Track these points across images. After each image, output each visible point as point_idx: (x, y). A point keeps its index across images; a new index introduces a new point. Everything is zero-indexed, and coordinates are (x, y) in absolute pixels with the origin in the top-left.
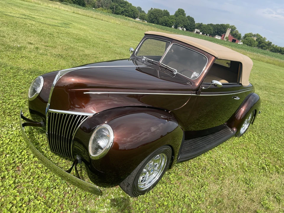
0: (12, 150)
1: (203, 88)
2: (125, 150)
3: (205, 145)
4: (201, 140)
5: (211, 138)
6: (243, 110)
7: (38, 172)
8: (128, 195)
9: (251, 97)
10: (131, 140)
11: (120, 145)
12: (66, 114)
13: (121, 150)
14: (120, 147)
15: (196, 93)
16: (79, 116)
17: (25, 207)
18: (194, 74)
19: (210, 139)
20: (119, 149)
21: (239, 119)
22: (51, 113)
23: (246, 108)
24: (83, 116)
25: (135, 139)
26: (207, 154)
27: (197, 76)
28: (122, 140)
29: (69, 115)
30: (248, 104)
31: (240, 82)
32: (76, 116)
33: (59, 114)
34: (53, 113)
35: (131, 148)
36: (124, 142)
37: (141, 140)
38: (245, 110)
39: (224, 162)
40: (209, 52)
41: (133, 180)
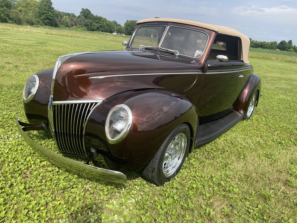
0: (14, 158)
1: (209, 65)
2: (144, 131)
3: (218, 128)
4: (213, 124)
5: (222, 122)
7: (49, 175)
9: (252, 78)
10: (147, 120)
11: (138, 126)
12: (73, 104)
13: (140, 131)
14: (139, 128)
15: (203, 72)
16: (88, 104)
17: (43, 209)
18: (197, 52)
19: (220, 122)
20: (138, 131)
21: (244, 101)
22: (55, 106)
23: (249, 90)
24: (92, 104)
25: (151, 119)
26: (222, 138)
27: (200, 54)
28: (139, 120)
30: (250, 85)
31: (242, 60)
32: (84, 104)
33: (64, 105)
34: (58, 106)
35: (149, 130)
36: (142, 122)
37: (156, 120)
38: (248, 92)
39: (240, 142)
40: (208, 28)
41: (158, 163)
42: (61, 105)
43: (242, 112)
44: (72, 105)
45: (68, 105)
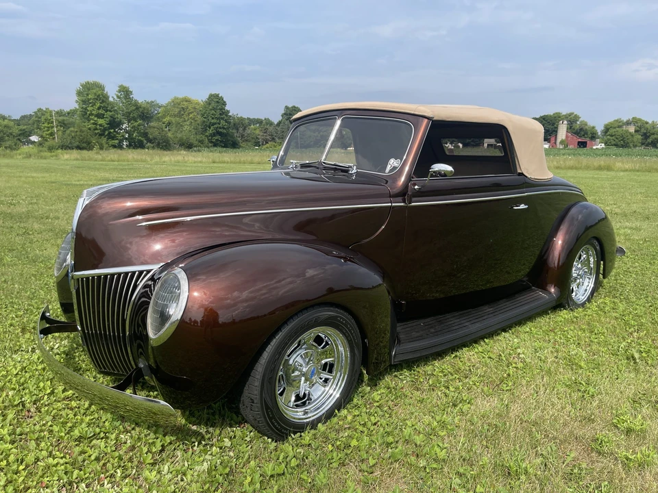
1: (416, 187)
6: (559, 242)
8: (266, 438)
15: (404, 202)
16: (134, 273)
18: (391, 163)
20: (220, 322)
22: (78, 279)
24: (141, 272)
26: (479, 347)
31: (519, 171)
32: (126, 274)
33: (93, 277)
34: (82, 280)
40: (412, 112)
41: (259, 389)
42: (87, 279)
43: (553, 290)
44: (106, 276)
45: (99, 277)
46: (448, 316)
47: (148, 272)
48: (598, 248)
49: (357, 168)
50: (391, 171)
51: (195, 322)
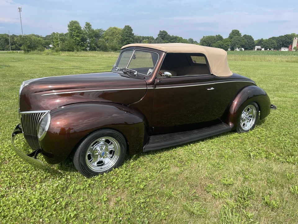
6: (235, 103)
8: (85, 177)
18: (149, 71)
29: (32, 114)
46: (176, 133)
47: (45, 113)
48: (257, 106)
49: (137, 72)
50: (149, 74)
51: (56, 133)
